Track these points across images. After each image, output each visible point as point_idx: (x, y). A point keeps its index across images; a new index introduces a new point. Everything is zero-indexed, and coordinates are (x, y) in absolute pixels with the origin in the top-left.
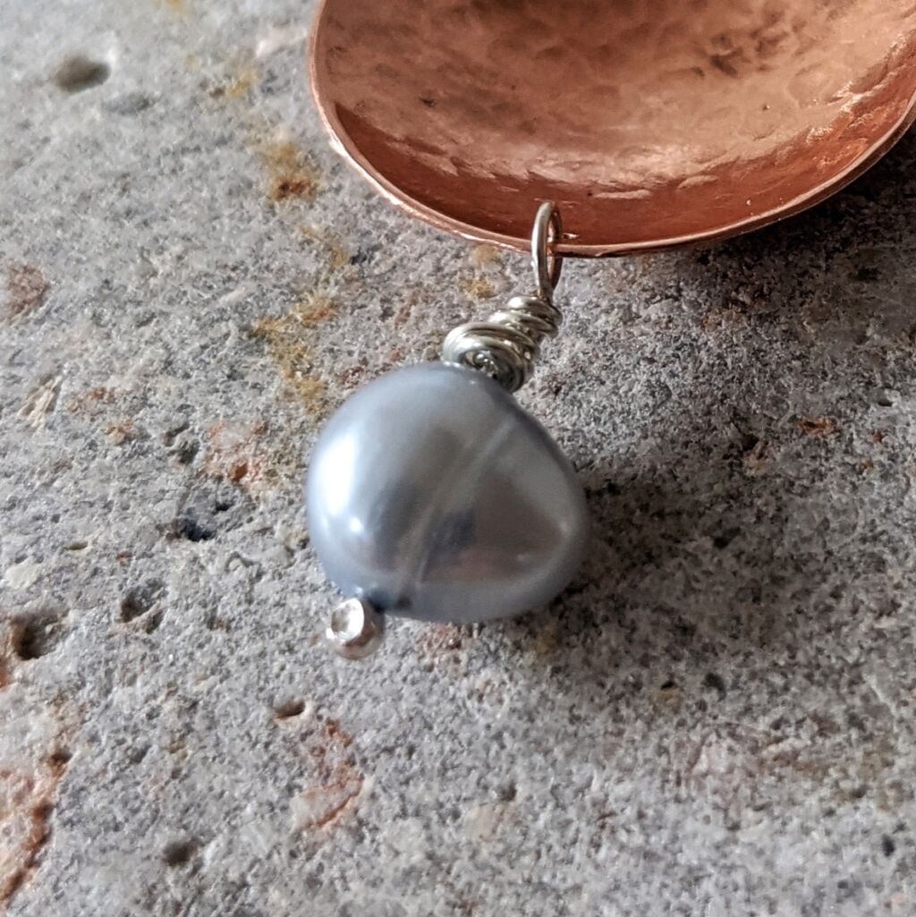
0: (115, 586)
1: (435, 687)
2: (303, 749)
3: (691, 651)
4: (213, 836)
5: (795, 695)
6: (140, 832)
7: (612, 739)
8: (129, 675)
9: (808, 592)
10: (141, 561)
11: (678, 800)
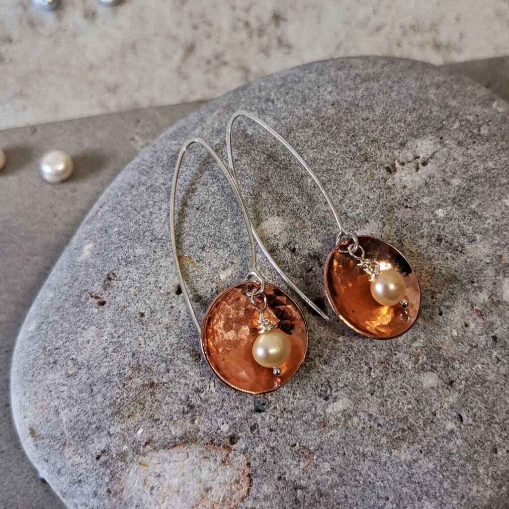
0: (247, 426)
1: (323, 436)
3: (373, 419)
4: (286, 473)
5: (396, 425)
6: (271, 476)
7: (362, 440)
8: (257, 445)
10: (250, 419)
11: (379, 450)
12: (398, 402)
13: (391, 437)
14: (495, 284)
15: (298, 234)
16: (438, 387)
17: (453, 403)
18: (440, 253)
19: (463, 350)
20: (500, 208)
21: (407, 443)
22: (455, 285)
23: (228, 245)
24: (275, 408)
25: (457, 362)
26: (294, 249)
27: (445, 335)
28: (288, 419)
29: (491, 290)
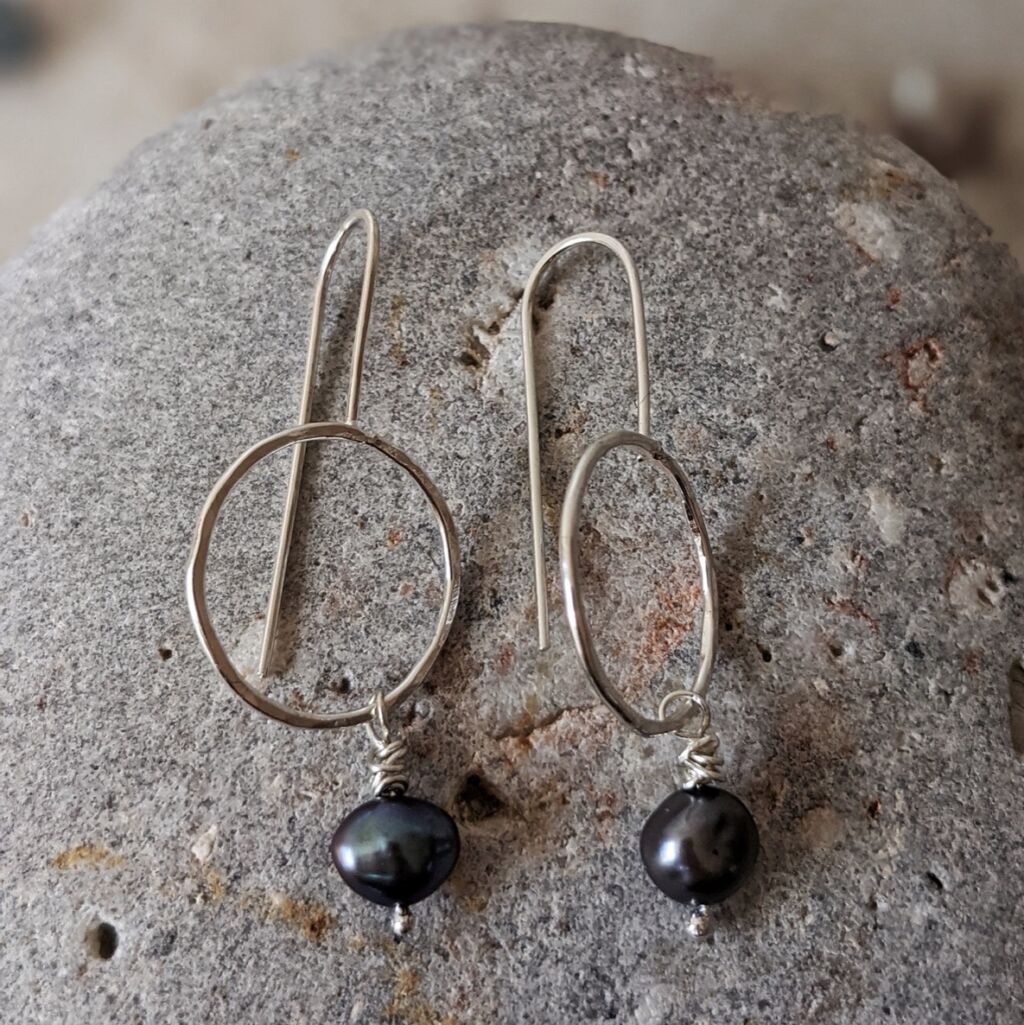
3: (742, 999)
5: (801, 982)
12: (778, 924)
13: (804, 1017)
14: (850, 516)
15: (336, 639)
16: (848, 836)
17: (900, 854)
19: (860, 715)
20: (770, 325)
21: (845, 1010)
22: (766, 569)
23: (173, 762)
25: (861, 752)
26: (345, 683)
27: (801, 703)
29: (849, 536)
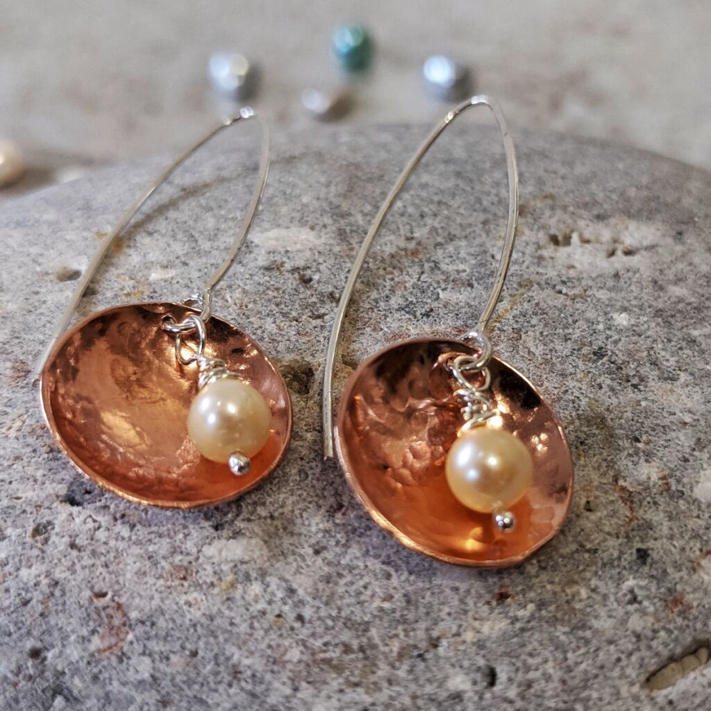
0: (31, 520)
1: (170, 596)
2: (103, 614)
3: (293, 601)
4: (53, 647)
5: (337, 632)
6: (20, 639)
7: (248, 637)
8: (30, 563)
9: (352, 583)
10: (46, 510)
11: (272, 672)
12: (365, 587)
13: (313, 654)
14: (686, 460)
15: (331, 262)
16: (468, 591)
18: (589, 372)
21: (341, 680)
24: (106, 507)
28: (119, 537)
29: (673, 466)
